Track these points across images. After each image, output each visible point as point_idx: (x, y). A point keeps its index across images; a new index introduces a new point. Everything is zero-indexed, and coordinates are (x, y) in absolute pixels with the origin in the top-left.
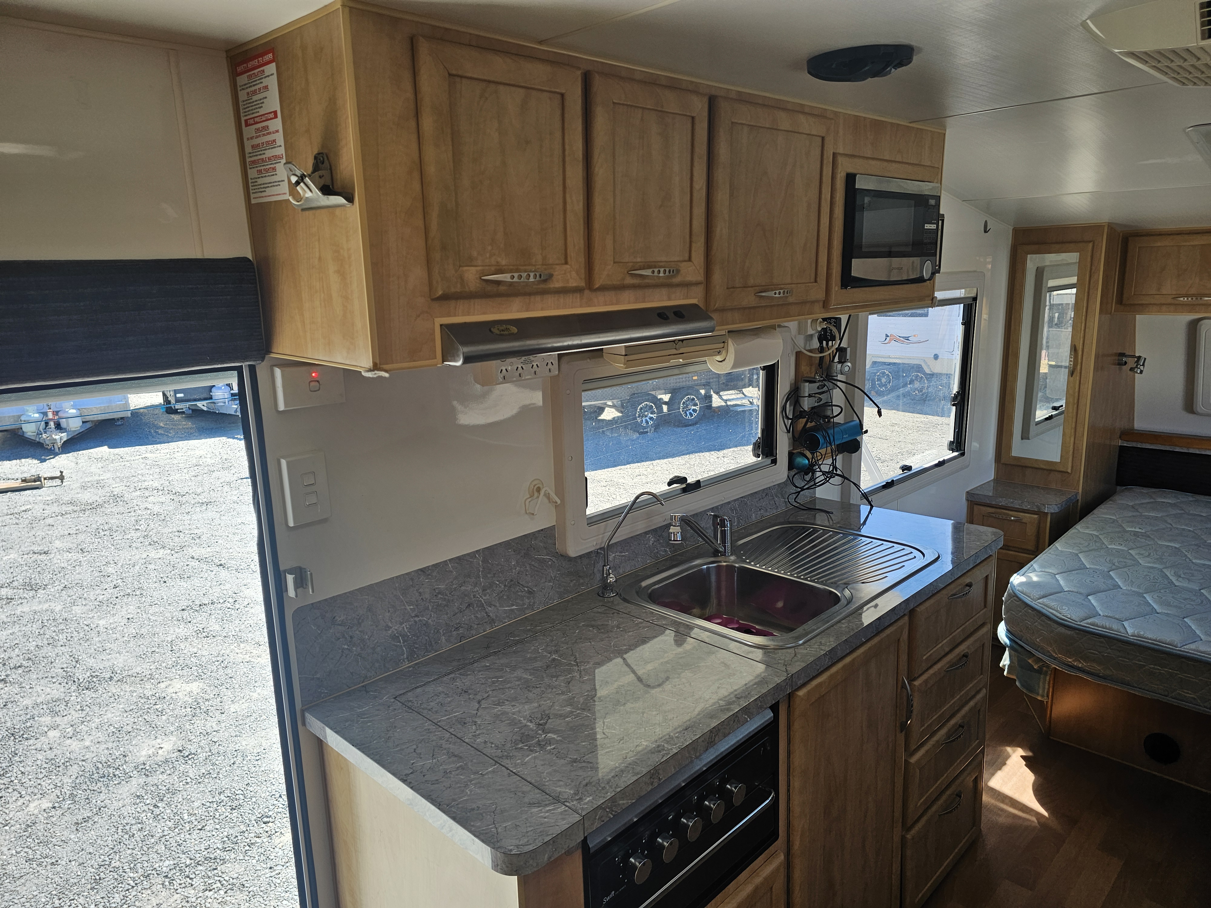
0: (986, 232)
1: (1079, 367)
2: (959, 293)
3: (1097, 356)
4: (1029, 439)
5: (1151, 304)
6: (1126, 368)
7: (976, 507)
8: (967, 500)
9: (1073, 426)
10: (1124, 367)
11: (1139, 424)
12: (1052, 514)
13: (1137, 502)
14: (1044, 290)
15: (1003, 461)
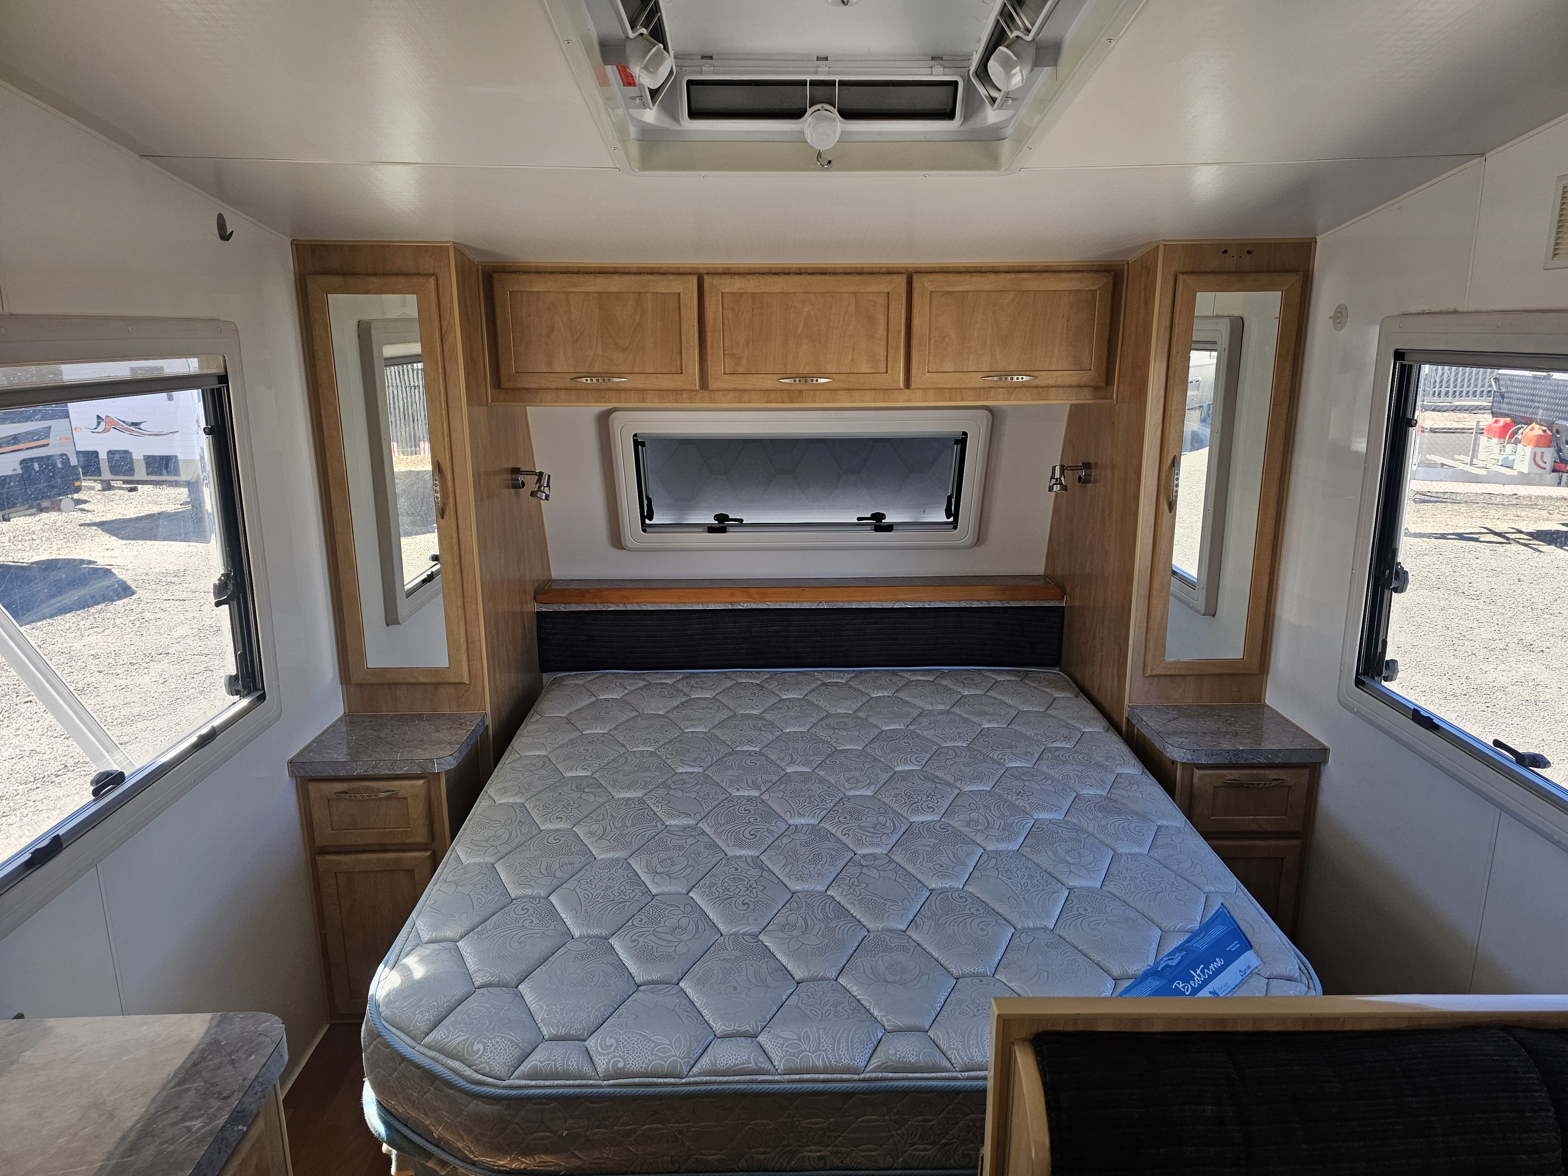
0: (225, 236)
1: (451, 500)
2: (190, 366)
3: (477, 475)
4: (399, 624)
5: (543, 389)
6: (525, 492)
7: (312, 787)
8: (292, 774)
9: (460, 604)
10: (522, 490)
11: (558, 572)
12: (447, 772)
13: (574, 708)
14: (378, 364)
15: (355, 679)
